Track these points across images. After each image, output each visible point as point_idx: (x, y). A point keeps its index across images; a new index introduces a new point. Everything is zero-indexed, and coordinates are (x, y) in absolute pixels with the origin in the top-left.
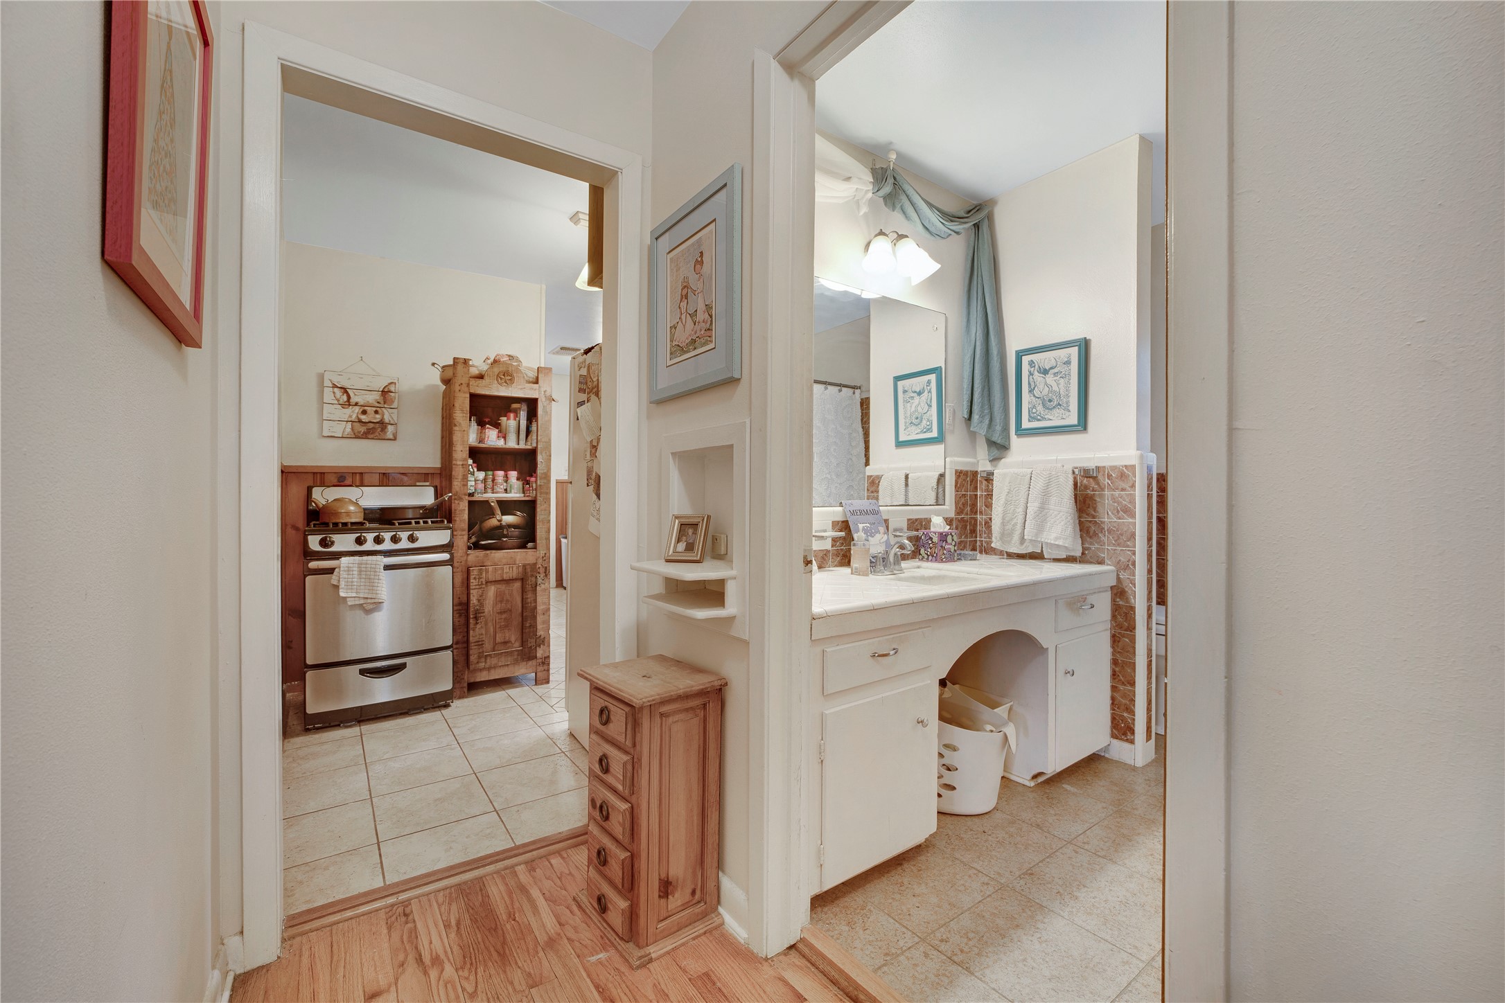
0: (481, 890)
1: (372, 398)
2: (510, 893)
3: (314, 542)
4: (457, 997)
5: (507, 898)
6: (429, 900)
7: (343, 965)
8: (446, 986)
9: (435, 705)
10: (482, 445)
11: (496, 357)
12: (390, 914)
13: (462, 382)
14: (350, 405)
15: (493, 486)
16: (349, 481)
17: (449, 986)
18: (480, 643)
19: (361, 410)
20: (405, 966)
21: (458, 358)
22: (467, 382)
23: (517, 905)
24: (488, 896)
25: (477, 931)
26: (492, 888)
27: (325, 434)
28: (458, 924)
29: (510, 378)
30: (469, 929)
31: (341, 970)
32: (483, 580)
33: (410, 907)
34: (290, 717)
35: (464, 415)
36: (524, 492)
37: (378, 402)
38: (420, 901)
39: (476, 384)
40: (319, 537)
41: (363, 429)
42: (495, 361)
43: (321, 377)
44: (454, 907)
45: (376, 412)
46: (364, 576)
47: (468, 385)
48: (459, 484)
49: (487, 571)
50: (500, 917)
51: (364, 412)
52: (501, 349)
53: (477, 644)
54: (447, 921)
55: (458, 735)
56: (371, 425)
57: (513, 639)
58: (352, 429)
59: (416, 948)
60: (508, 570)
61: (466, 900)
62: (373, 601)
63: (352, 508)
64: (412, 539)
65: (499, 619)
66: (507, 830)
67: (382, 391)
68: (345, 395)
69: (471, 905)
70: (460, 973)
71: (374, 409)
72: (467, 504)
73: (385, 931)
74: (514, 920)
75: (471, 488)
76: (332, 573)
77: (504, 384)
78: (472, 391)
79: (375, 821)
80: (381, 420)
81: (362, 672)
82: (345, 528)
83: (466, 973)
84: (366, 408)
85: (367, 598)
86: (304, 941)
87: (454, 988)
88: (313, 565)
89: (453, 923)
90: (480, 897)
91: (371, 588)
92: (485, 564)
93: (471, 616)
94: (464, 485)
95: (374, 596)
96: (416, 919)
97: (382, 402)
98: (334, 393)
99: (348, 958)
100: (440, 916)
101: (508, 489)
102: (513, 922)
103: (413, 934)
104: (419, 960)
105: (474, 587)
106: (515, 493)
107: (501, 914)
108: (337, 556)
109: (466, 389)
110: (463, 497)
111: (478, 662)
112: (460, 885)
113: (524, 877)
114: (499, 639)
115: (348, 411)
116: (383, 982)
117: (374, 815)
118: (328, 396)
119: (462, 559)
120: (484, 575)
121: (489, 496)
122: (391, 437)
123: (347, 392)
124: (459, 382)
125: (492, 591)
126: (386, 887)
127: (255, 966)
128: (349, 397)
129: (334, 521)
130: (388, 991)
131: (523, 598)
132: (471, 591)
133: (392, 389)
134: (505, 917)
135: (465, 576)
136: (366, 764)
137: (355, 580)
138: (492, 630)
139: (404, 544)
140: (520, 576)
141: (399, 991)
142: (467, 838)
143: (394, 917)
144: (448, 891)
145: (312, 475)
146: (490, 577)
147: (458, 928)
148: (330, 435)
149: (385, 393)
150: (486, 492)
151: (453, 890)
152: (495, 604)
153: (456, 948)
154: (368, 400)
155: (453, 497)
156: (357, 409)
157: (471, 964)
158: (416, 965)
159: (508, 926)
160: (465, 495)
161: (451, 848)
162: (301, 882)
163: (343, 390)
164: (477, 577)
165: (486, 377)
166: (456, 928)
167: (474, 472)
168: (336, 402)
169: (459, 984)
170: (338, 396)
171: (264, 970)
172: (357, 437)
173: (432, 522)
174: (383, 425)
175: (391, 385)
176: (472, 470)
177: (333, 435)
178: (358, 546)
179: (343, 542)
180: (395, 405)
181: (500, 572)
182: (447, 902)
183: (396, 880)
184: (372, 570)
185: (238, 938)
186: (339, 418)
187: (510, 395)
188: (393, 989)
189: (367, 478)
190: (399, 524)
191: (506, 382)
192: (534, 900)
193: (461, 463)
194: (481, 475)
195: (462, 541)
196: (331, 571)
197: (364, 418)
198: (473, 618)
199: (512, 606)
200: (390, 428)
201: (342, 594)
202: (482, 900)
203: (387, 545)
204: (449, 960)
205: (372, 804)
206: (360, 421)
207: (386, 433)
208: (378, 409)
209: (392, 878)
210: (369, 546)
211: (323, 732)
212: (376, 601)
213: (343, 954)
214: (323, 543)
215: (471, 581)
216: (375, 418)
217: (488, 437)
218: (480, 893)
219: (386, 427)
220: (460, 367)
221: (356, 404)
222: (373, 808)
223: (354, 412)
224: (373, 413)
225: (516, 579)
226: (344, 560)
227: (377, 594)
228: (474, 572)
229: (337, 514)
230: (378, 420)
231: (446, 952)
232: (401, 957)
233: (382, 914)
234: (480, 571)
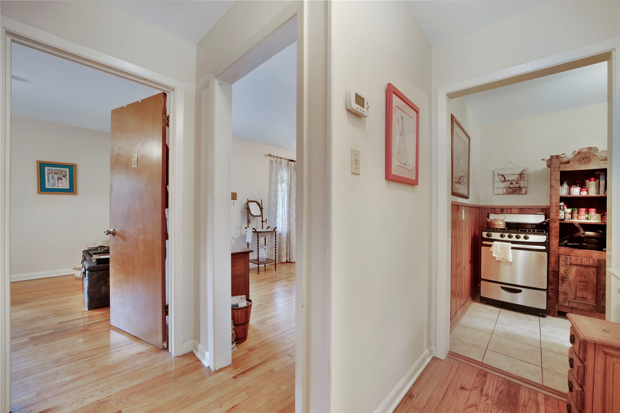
0: (517, 389)
1: (515, 177)
2: (529, 399)
3: (484, 234)
4: (488, 411)
5: (527, 399)
6: (495, 377)
7: (459, 374)
8: (486, 405)
9: (537, 314)
10: (570, 196)
11: (579, 150)
12: (480, 372)
13: (555, 167)
14: (505, 181)
15: (578, 216)
16: (505, 211)
17: (487, 405)
18: (566, 293)
19: (510, 183)
20: (476, 389)
21: (552, 156)
22: (559, 166)
23: (530, 404)
24: (519, 393)
25: (507, 399)
26: (523, 392)
27: (496, 193)
28: (501, 392)
29: (588, 160)
30: (504, 396)
31: (458, 375)
32: (568, 263)
33: (487, 374)
34: (478, 296)
35: (557, 182)
36: (601, 220)
37: (518, 179)
38: (492, 375)
39: (564, 166)
40: (486, 233)
41: (511, 190)
42: (579, 152)
43: (494, 172)
44: (503, 386)
45: (517, 183)
46: (503, 250)
47: (559, 168)
48: (554, 214)
49: (571, 259)
50: (519, 402)
51: (512, 184)
52: (583, 145)
53: (563, 293)
54: (498, 388)
55: (542, 330)
56: (515, 189)
57: (589, 297)
58: (506, 191)
59: (483, 387)
60: (586, 260)
61: (509, 387)
62: (506, 260)
63: (501, 223)
64: (525, 238)
65: (579, 285)
66: (543, 377)
67: (520, 174)
68: (503, 177)
69: (510, 390)
70: (493, 405)
71: (516, 182)
72: (559, 224)
73: (475, 375)
74: (525, 408)
75: (562, 217)
76: (491, 247)
77: (584, 164)
78: (562, 170)
79: (489, 342)
80: (519, 186)
81: (502, 288)
82: (496, 230)
83: (495, 407)
84: (512, 182)
85: (504, 259)
86: (452, 361)
87: (488, 407)
88: (484, 242)
89: (500, 390)
90: (515, 391)
91: (505, 255)
92: (570, 255)
93: (560, 279)
94: (557, 215)
95: (506, 259)
96: (487, 379)
97: (520, 179)
98: (499, 177)
99: (461, 374)
100: (496, 385)
101: (589, 218)
102: (524, 408)
103: (484, 383)
104: (482, 391)
105: (562, 265)
106: (593, 220)
107: (521, 402)
108: (493, 240)
109: (558, 170)
110: (556, 221)
111: (564, 302)
112: (509, 381)
113: (541, 398)
114: (579, 294)
115: (505, 184)
116: (467, 387)
117: (490, 340)
118: (497, 179)
119: (555, 250)
120: (569, 260)
121: (575, 221)
122: (524, 193)
123: (504, 176)
124: (554, 167)
125: (574, 269)
126: (481, 363)
127: (439, 357)
128: (505, 178)
129: (493, 227)
130: (468, 390)
131: (597, 278)
132: (560, 267)
133: (524, 172)
134: (521, 404)
135: (557, 259)
136: (496, 322)
137: (499, 251)
138: (574, 289)
139: (522, 239)
140: (597, 266)
141: (471, 393)
142: (521, 368)
143: (481, 374)
144: (504, 380)
145: (490, 209)
146: (573, 262)
147: (500, 393)
148: (497, 193)
149: (521, 175)
150: (572, 218)
151: (506, 381)
152: (576, 276)
153: (496, 398)
154: (513, 178)
155: (550, 221)
156: (508, 183)
157: (499, 406)
158: (479, 391)
159: (521, 408)
160: (558, 220)
161: (512, 367)
162: (458, 345)
163: (502, 176)
164: (564, 260)
165: (571, 162)
166: (499, 392)
167: (564, 209)
168: (500, 181)
169: (490, 408)
170: (500, 178)
171: (440, 360)
172: (508, 194)
173: (537, 231)
174: (520, 188)
175: (524, 171)
176: (563, 208)
177: (498, 193)
178: (501, 238)
179: (496, 235)
180: (526, 179)
181: (580, 260)
182: (501, 383)
183: (486, 363)
184: (506, 248)
185: (435, 346)
186: (501, 186)
187: (588, 169)
188: (469, 391)
189: (513, 211)
190: (521, 231)
191: (585, 163)
192: (539, 409)
193: (555, 205)
194: (569, 210)
195: (555, 242)
196: (490, 246)
197: (511, 186)
198: (561, 280)
199: (588, 280)
200: (524, 189)
201: (494, 255)
202: (516, 392)
203: (514, 239)
204: (491, 399)
205: (491, 336)
206: (510, 187)
207: (522, 191)
208: (518, 182)
209: (484, 361)
210: (506, 238)
211: (487, 305)
212: (507, 261)
213: (461, 372)
214: (487, 235)
215: (560, 262)
216: (517, 186)
217: (573, 192)
218: (516, 389)
219: (522, 189)
220: (554, 160)
221: (508, 181)
222: (491, 337)
223: (507, 184)
224: (516, 183)
225: (592, 267)
226: (495, 242)
227: (507, 258)
228: (562, 258)
229: (494, 225)
230: (518, 186)
231: (492, 396)
232: (477, 385)
233: (477, 370)
234: (566, 258)
